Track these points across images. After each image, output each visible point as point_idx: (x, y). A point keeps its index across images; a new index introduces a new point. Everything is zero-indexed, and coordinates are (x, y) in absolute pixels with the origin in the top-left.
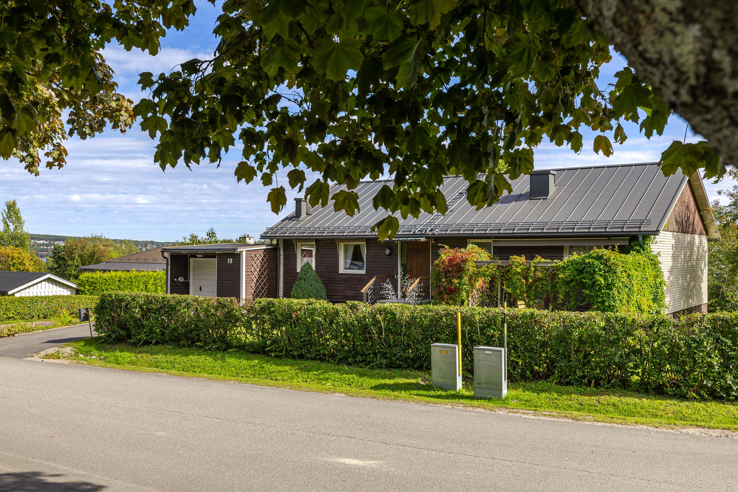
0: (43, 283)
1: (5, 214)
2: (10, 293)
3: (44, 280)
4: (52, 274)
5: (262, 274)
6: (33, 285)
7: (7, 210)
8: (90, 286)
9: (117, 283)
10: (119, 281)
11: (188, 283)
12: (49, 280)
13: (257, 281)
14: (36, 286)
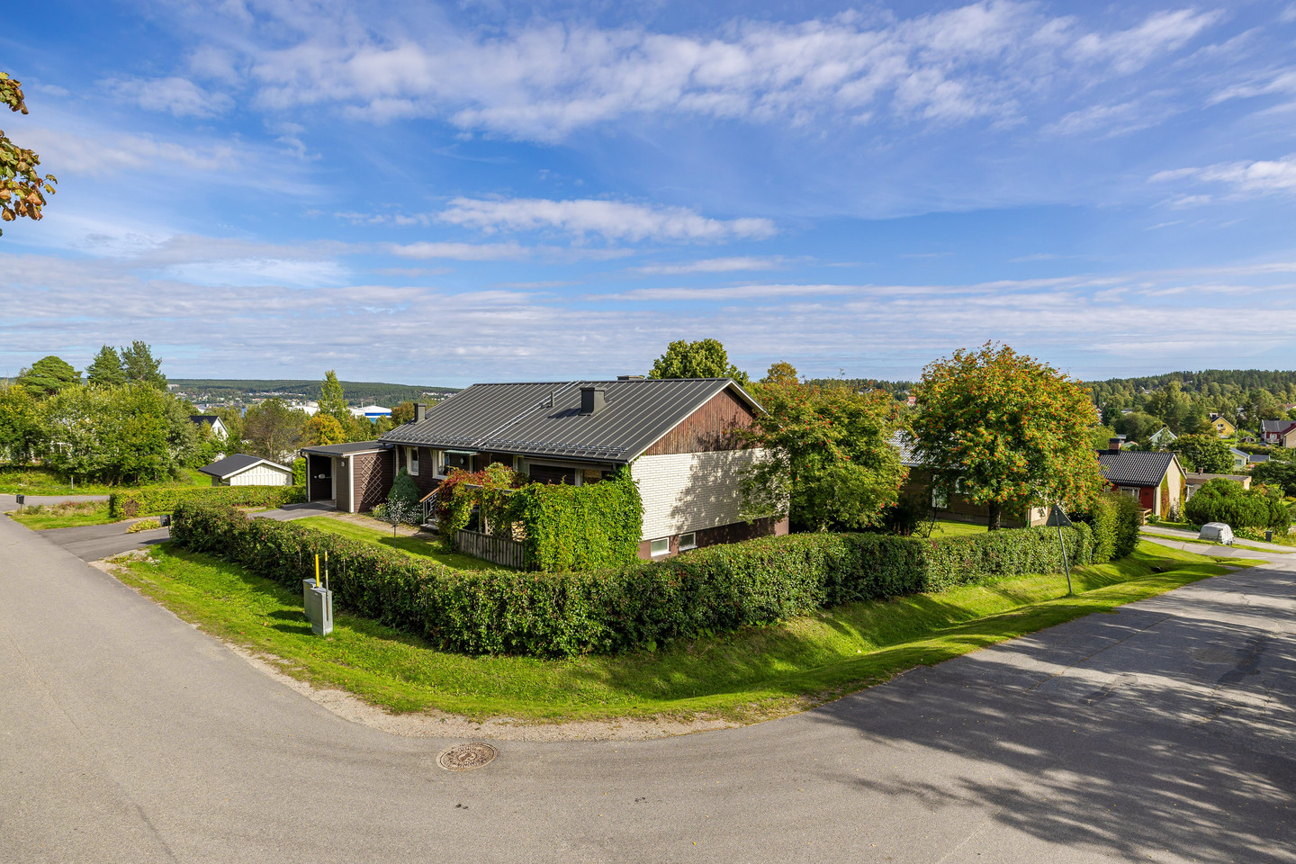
0: (259, 468)
2: (224, 477)
3: (260, 465)
4: (267, 459)
5: (375, 476)
6: (248, 470)
11: (331, 479)
12: (263, 464)
13: (369, 482)
14: (251, 471)
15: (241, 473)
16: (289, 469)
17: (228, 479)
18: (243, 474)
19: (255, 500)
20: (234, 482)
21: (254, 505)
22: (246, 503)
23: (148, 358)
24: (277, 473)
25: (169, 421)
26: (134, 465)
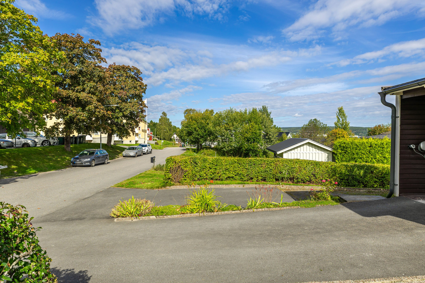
0: (305, 146)
1: (337, 114)
3: (306, 144)
4: (311, 139)
6: (297, 147)
7: (338, 112)
8: (342, 150)
9: (368, 148)
10: (370, 147)
12: (309, 144)
14: (299, 149)
15: (291, 150)
16: (329, 149)
17: (282, 154)
18: (293, 151)
19: (300, 176)
20: (285, 156)
21: (298, 182)
22: (291, 179)
23: (267, 112)
24: (320, 152)
25: (263, 127)
26: (246, 148)
